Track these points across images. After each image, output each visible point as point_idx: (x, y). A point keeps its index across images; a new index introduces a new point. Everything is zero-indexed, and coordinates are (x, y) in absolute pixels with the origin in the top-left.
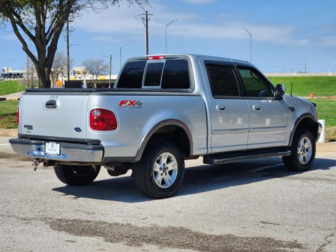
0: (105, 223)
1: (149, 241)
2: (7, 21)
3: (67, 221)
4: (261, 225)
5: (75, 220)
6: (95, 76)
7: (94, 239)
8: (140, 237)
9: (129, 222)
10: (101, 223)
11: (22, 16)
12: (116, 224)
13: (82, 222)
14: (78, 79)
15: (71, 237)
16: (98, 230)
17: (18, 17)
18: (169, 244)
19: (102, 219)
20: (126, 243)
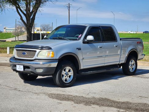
0: (71, 95)
1: (94, 104)
2: (14, 6)
3: (55, 94)
4: (140, 98)
5: (58, 94)
6: (46, 32)
7: (69, 102)
8: (89, 101)
9: (82, 95)
10: (69, 95)
11: (20, 4)
12: (76, 96)
13: (61, 95)
14: (38, 33)
15: (59, 101)
16: (70, 99)
17: (18, 5)
18: (103, 105)
19: (69, 94)
20: (84, 104)
